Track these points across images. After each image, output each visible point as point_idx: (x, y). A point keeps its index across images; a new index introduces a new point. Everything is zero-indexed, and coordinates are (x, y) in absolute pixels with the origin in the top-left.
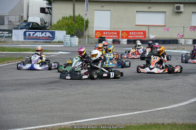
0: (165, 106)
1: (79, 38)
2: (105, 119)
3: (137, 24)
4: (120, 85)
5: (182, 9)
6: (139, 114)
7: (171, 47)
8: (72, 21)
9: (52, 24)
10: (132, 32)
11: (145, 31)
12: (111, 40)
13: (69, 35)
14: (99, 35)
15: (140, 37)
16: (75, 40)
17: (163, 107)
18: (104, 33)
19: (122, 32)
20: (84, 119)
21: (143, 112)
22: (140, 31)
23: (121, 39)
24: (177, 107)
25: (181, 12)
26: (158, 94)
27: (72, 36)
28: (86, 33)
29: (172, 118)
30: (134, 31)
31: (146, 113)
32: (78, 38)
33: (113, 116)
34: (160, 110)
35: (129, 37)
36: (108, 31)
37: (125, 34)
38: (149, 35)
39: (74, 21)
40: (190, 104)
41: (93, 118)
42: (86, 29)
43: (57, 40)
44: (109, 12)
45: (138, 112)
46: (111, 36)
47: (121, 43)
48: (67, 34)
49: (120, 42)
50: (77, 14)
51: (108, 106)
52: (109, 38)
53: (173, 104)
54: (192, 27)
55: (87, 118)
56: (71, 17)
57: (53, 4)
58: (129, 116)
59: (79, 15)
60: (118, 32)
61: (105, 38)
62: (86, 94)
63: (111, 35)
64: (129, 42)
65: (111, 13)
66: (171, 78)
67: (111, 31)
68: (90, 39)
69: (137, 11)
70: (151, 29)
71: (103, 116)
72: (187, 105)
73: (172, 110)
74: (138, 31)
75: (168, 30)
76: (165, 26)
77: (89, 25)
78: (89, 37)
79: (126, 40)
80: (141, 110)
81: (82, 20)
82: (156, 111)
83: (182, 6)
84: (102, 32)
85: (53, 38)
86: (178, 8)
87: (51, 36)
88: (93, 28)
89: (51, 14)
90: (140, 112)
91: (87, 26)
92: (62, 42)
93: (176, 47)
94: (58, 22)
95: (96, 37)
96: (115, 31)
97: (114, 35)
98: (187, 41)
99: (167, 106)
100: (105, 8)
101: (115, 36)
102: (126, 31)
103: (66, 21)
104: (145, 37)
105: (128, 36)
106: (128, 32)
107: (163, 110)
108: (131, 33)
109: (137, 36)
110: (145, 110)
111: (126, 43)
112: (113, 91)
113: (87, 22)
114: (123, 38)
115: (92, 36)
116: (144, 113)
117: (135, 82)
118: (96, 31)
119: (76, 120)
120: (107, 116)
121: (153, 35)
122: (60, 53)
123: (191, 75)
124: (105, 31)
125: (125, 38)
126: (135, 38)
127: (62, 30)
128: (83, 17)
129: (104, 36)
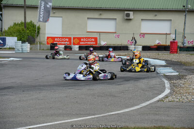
0: (117, 111)
1: (31, 44)
2: (58, 124)
3: (88, 31)
4: (73, 90)
5: (131, 17)
6: (93, 118)
7: (122, 54)
8: (23, 27)
9: (3, 30)
10: (83, 38)
11: (97, 38)
12: (63, 46)
13: (21, 42)
14: (51, 41)
15: (92, 43)
16: (27, 47)
17: (115, 111)
18: (56, 39)
19: (74, 38)
20: (37, 124)
21: (96, 116)
22: (92, 38)
23: (73, 46)
24: (129, 111)
25: (130, 19)
26: (110, 99)
27: (23, 42)
28: (38, 40)
29: (124, 122)
30: (86, 38)
31: (99, 117)
32: (29, 45)
33: (66, 121)
34: (113, 115)
35: (81, 43)
36: (59, 38)
37: (77, 41)
38: (100, 41)
39: (25, 27)
40: (141, 108)
41: (46, 123)
42: (38, 36)
43: (8, 47)
44: (61, 18)
45: (91, 117)
46: (63, 43)
47: (73, 49)
48: (18, 40)
49: (71, 48)
50: (28, 21)
51: (61, 111)
52: (60, 44)
53: (125, 109)
54: (141, 34)
55: (40, 124)
56: (22, 23)
57: (3, 10)
58: (83, 120)
59: (31, 22)
60: (70, 39)
61: (56, 44)
62: (39, 100)
63: (63, 41)
64: (81, 48)
65: (63, 20)
66: (122, 83)
67: (63, 38)
68: (42, 45)
69: (88, 18)
70: (102, 36)
71: (56, 121)
72: (138, 109)
73: (124, 114)
74: (89, 38)
75: (118, 36)
76: (115, 33)
77: (41, 32)
78: (40, 43)
79: (77, 46)
80: (94, 115)
81: (34, 26)
82: (109, 115)
83: (131, 13)
84: (53, 38)
85: (4, 44)
86: (128, 15)
87: (2, 42)
88: (45, 34)
89: (2, 21)
90: (93, 117)
91: (38, 32)
92: (14, 49)
93: (126, 53)
94: (9, 28)
95: (48, 43)
96: (67, 38)
97: (65, 41)
98: (137, 48)
99: (119, 110)
100: (56, 15)
101: (67, 43)
102: (77, 38)
103: (17, 27)
104: (96, 44)
105: (79, 42)
106: (79, 39)
107: (115, 114)
108: (82, 40)
109: (88, 43)
110: (98, 114)
111: (78, 49)
112: (67, 97)
113: (39, 28)
114: (74, 44)
115: (43, 43)
116: (97, 118)
117: (88, 87)
118: (48, 38)
119: (30, 126)
120: (61, 121)
121: (104, 41)
122: (12, 59)
123: (142, 81)
124: (57, 38)
125: (77, 44)
126: (86, 44)
127: (13, 36)
128: (35, 24)
129: (56, 43)
